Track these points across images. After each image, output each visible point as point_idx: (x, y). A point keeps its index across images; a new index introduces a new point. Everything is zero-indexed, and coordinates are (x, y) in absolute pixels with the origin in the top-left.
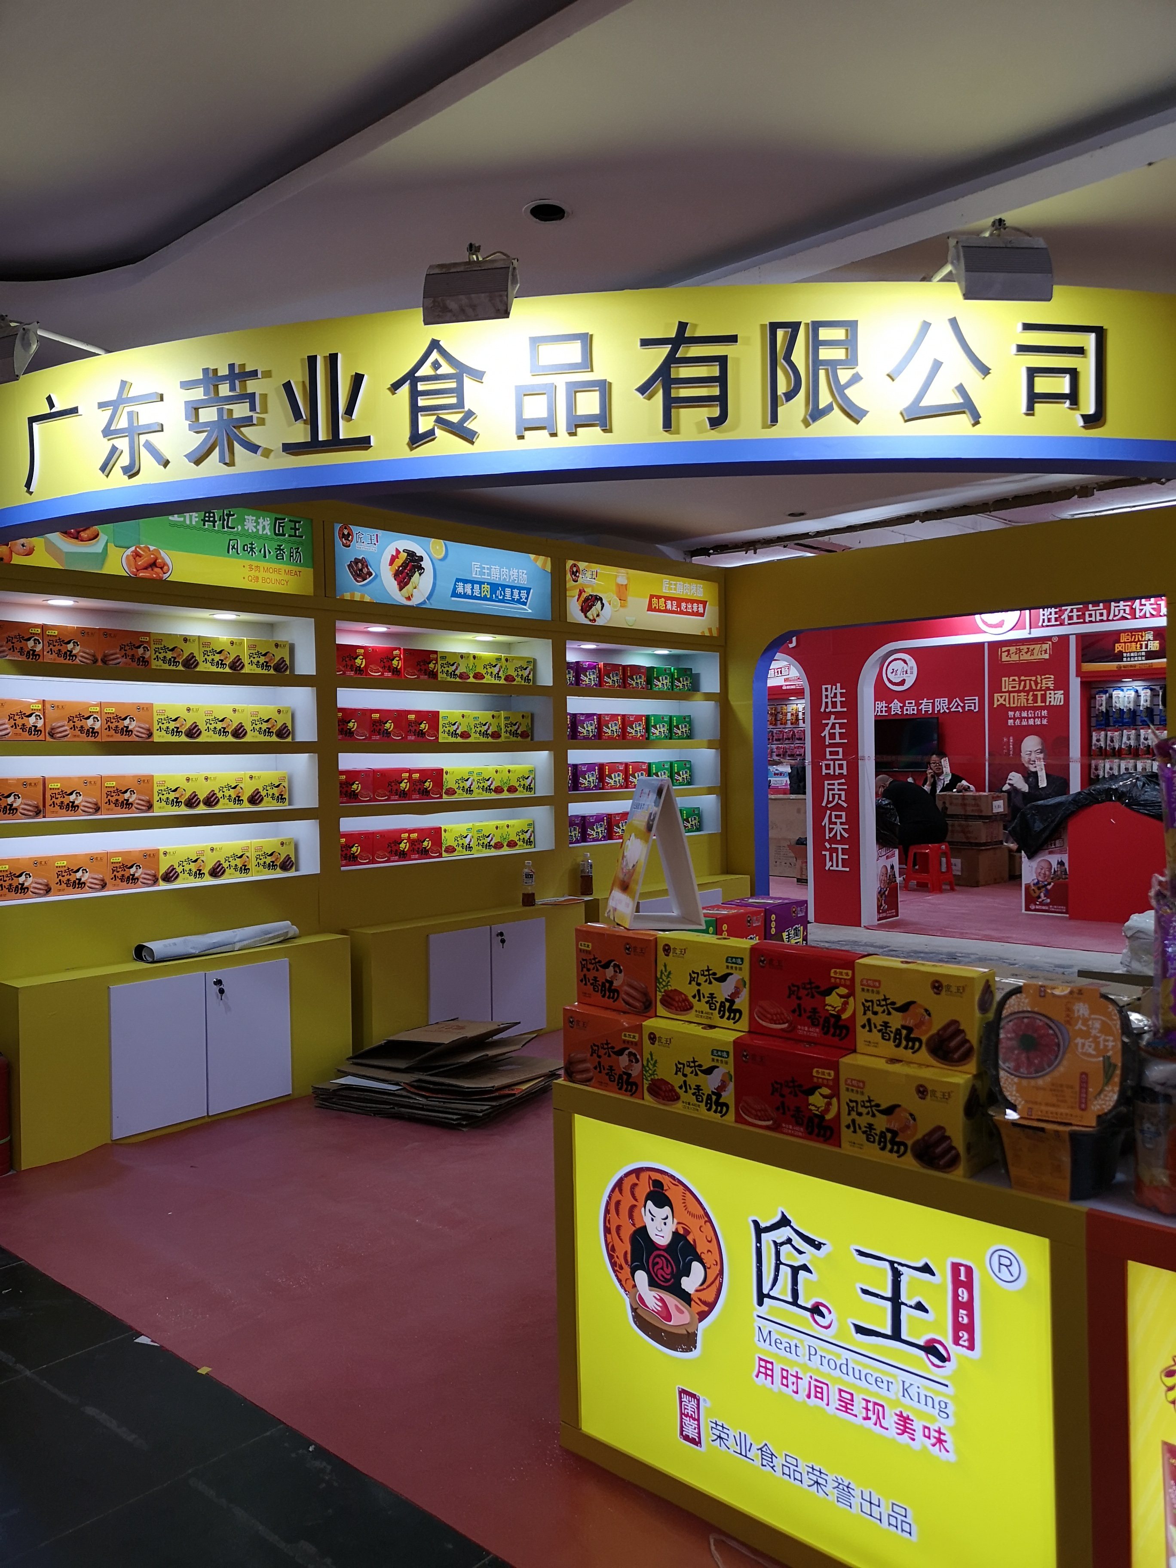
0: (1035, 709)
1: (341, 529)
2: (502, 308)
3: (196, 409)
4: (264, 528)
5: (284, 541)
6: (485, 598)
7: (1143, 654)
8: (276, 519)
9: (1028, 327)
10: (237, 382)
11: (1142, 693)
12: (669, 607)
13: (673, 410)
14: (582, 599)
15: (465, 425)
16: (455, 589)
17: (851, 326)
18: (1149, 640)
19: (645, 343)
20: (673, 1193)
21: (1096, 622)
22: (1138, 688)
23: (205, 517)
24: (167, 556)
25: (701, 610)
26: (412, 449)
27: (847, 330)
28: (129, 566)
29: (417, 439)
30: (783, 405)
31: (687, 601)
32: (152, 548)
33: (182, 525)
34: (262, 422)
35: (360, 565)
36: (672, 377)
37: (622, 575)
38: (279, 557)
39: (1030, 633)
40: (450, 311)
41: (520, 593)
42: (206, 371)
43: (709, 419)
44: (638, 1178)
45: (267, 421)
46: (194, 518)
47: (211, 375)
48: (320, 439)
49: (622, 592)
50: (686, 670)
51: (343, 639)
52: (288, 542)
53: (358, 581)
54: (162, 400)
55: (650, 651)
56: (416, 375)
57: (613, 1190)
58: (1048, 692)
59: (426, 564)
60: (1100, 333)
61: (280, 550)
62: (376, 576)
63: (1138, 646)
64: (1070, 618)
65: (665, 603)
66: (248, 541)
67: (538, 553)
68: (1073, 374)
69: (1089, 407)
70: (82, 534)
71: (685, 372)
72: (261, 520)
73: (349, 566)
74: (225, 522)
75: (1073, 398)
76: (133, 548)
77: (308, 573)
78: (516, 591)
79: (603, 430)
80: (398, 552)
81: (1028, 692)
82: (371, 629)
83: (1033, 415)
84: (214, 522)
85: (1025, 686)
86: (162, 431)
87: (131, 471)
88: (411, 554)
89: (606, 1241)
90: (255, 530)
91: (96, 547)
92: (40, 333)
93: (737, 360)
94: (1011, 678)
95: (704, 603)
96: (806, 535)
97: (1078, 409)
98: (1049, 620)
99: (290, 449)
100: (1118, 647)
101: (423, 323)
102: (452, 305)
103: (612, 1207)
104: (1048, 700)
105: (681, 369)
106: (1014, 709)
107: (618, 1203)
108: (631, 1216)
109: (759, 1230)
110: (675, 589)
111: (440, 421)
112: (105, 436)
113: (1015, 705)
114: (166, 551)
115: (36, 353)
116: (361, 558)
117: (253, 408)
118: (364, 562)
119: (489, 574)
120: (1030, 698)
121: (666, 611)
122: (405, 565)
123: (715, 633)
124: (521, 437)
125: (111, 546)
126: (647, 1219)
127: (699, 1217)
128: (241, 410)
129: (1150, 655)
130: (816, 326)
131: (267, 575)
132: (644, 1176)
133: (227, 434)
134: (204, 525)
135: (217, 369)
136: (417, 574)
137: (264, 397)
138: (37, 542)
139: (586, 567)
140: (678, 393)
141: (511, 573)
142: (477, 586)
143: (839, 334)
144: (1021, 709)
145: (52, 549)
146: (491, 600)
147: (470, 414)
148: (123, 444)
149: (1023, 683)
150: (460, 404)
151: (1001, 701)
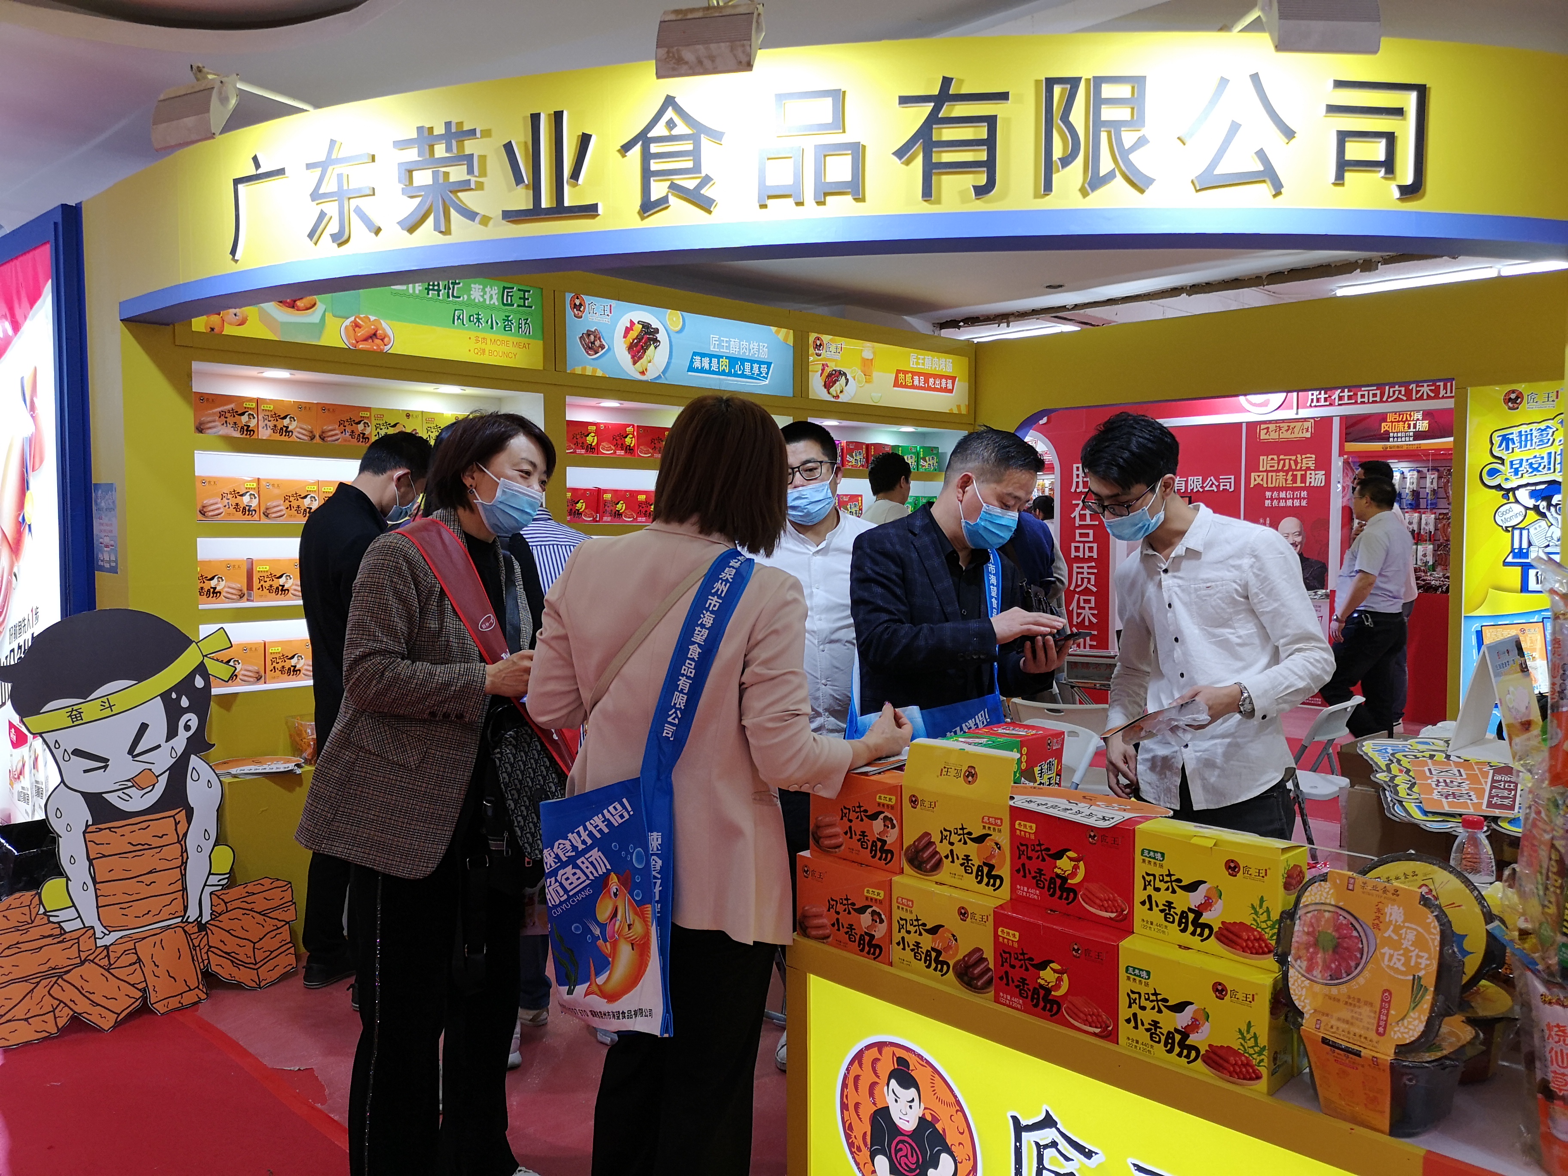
0: (1294, 489)
1: (572, 299)
2: (744, 59)
3: (410, 172)
4: (491, 297)
5: (512, 311)
6: (723, 373)
7: (1411, 434)
8: (504, 288)
9: (1340, 84)
10: (454, 143)
11: (1408, 475)
12: (916, 383)
13: (934, 177)
14: (826, 374)
15: (702, 192)
16: (692, 362)
17: (1138, 82)
18: (1418, 420)
19: (904, 100)
20: (918, 1073)
21: (1369, 402)
22: (1403, 470)
23: (429, 285)
24: (387, 326)
25: (950, 386)
26: (643, 218)
27: (1133, 88)
28: (348, 337)
29: (648, 207)
30: (1058, 171)
31: (935, 376)
32: (372, 318)
33: (404, 294)
34: (480, 186)
35: (592, 337)
36: (934, 139)
37: (866, 349)
38: (507, 328)
39: (1297, 414)
40: (687, 63)
41: (760, 368)
42: (420, 129)
43: (975, 187)
44: (880, 1053)
45: (486, 186)
46: (418, 288)
47: (426, 133)
48: (543, 206)
49: (867, 365)
50: (932, 449)
51: (574, 415)
52: (515, 312)
53: (589, 354)
54: (373, 160)
55: (895, 428)
56: (649, 135)
57: (852, 1063)
58: (1308, 472)
59: (662, 336)
60: (1422, 91)
61: (508, 321)
62: (609, 349)
63: (1406, 426)
64: (1341, 398)
65: (912, 378)
66: (474, 311)
67: (780, 325)
68: (1390, 138)
69: (1407, 176)
70: (299, 303)
71: (948, 133)
72: (488, 289)
73: (580, 338)
74: (451, 291)
75: (1389, 165)
76: (352, 319)
77: (537, 345)
78: (756, 366)
79: (854, 199)
80: (632, 323)
81: (1287, 472)
82: (603, 405)
83: (1343, 185)
84: (439, 291)
85: (1284, 465)
86: (374, 194)
87: (341, 239)
88: (646, 326)
89: (843, 1118)
90: (481, 300)
91: (313, 317)
92: (240, 85)
93: (1008, 120)
94: (1270, 457)
95: (953, 379)
96: (1063, 308)
97: (1394, 179)
98: (1318, 400)
99: (512, 216)
100: (1384, 427)
101: (655, 77)
102: (688, 55)
103: (850, 1082)
104: (1308, 480)
105: (944, 130)
106: (1272, 490)
107: (857, 1078)
108: (871, 1094)
109: (1019, 1129)
110: (923, 364)
111: (673, 187)
112: (313, 200)
113: (1273, 485)
114: (388, 322)
115: (235, 110)
116: (593, 330)
117: (470, 171)
118: (597, 335)
119: (728, 347)
120: (1290, 477)
121: (913, 387)
122: (639, 338)
123: (964, 411)
124: (763, 206)
125: (329, 315)
126: (890, 1100)
127: (949, 1105)
128: (457, 173)
129: (1418, 436)
130: (1099, 81)
131: (493, 347)
132: (887, 1051)
133: (443, 200)
134: (428, 294)
135: (432, 128)
136: (652, 347)
137: (483, 158)
138: (250, 311)
139: (831, 340)
140: (940, 157)
141: (752, 346)
142: (714, 361)
143: (1123, 91)
144: (1279, 489)
145: (266, 319)
146: (729, 374)
147: (707, 180)
148: (331, 209)
149: (1282, 462)
150: (697, 168)
151: (1259, 481)
